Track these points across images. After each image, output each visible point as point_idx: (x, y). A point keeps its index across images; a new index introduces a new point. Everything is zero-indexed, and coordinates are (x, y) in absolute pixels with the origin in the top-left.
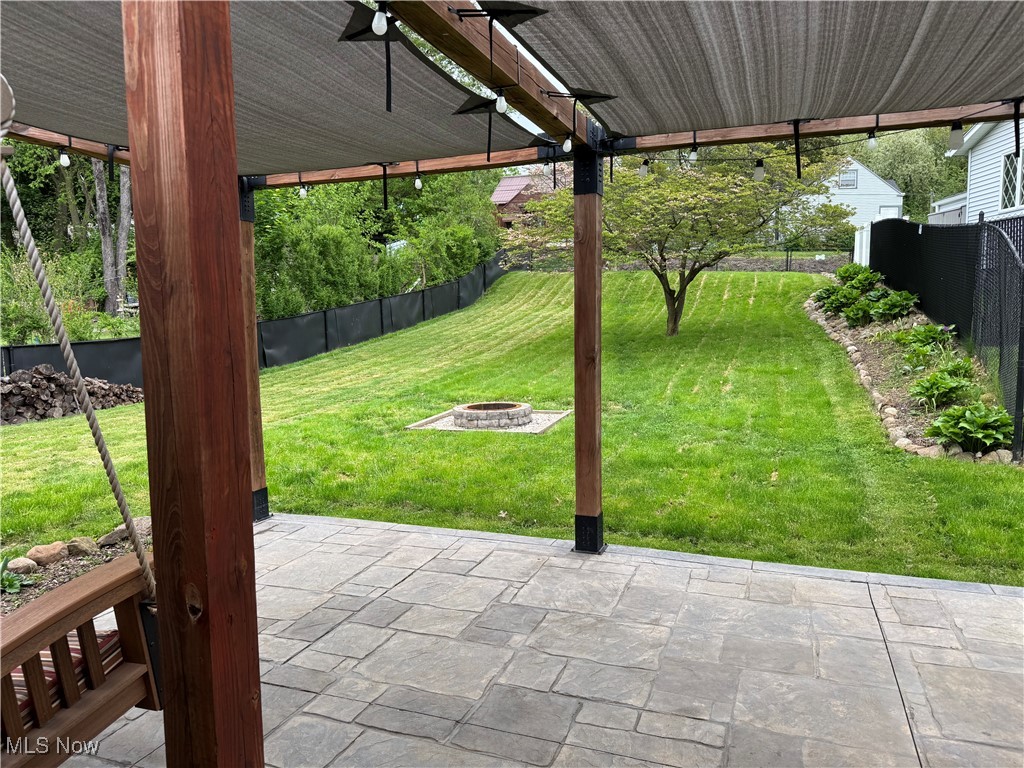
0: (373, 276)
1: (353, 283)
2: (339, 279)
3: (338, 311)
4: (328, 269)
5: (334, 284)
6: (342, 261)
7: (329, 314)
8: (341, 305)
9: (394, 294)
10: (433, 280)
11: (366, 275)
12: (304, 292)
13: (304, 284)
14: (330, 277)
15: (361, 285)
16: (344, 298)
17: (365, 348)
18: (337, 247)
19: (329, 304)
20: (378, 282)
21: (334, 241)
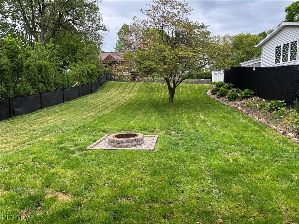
0: (60, 80)
1: (52, 82)
2: (47, 81)
3: (46, 93)
4: (42, 77)
5: (44, 83)
6: (48, 74)
7: (42, 94)
8: (47, 91)
9: (68, 87)
10: (82, 83)
11: (57, 80)
12: (32, 86)
13: (32, 82)
14: (43, 80)
15: (55, 84)
16: (49, 88)
17: (57, 107)
18: (46, 69)
19: (42, 91)
20: (62, 83)
21: (45, 67)
